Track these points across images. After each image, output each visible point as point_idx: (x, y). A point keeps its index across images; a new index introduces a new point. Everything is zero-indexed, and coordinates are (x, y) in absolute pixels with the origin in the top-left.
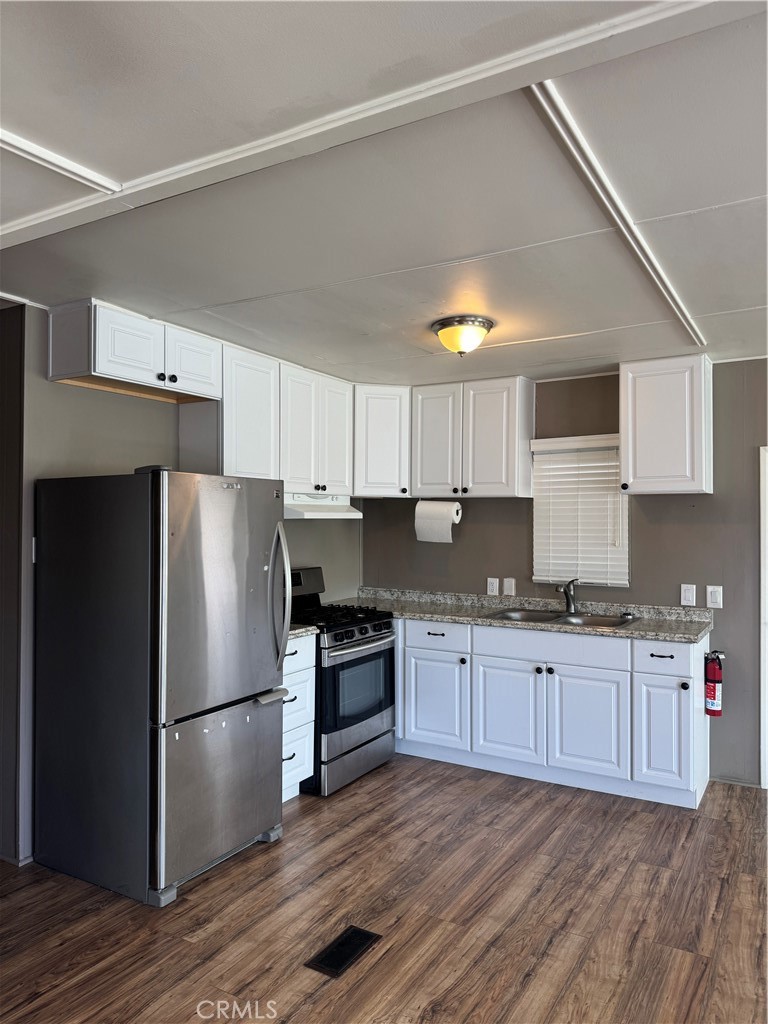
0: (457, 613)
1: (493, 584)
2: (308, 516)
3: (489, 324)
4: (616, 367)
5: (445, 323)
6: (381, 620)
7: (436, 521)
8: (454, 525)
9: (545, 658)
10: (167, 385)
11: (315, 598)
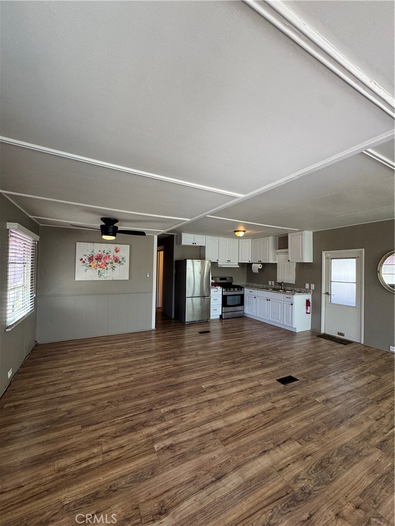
0: (258, 288)
1: (270, 282)
2: (223, 266)
3: (244, 231)
4: (288, 234)
5: (236, 231)
6: (240, 288)
7: (256, 268)
8: (259, 269)
9: (269, 297)
10: (194, 245)
11: (231, 283)
